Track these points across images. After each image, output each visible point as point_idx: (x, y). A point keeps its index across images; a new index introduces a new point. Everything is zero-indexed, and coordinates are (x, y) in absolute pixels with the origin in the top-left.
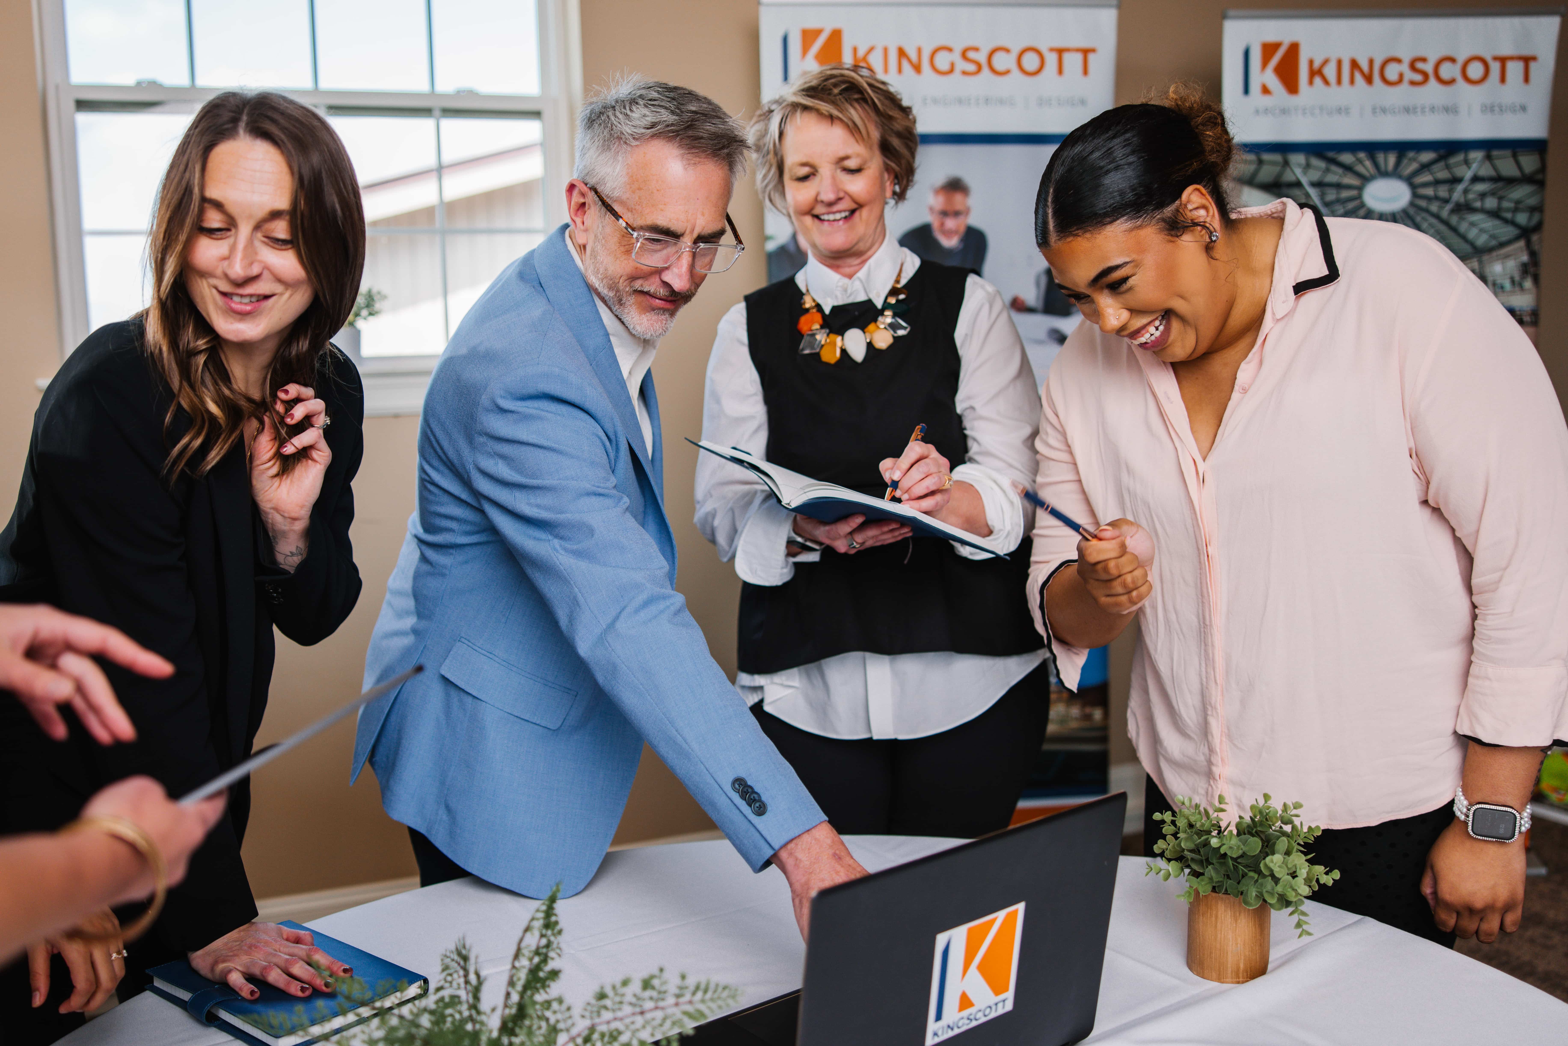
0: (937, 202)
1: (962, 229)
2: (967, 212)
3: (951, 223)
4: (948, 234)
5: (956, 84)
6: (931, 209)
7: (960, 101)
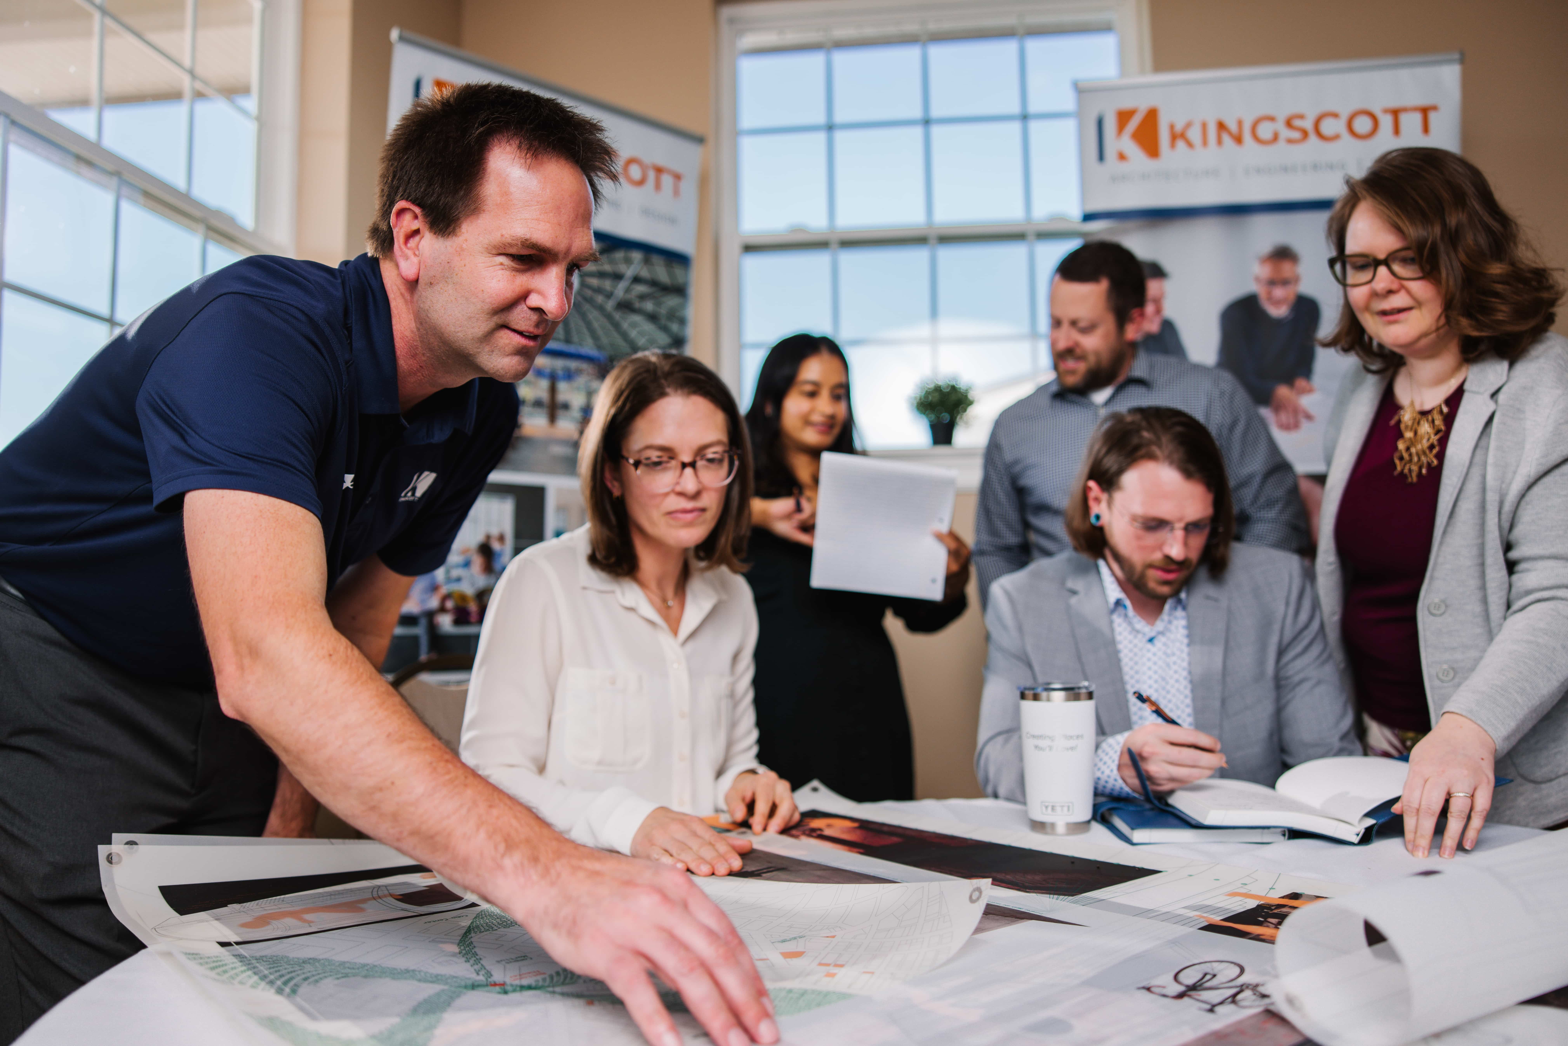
0: (1263, 271)
1: (1292, 298)
2: (1296, 280)
3: (1279, 292)
4: (1277, 303)
5: (1281, 152)
6: (1257, 279)
7: (1285, 169)
